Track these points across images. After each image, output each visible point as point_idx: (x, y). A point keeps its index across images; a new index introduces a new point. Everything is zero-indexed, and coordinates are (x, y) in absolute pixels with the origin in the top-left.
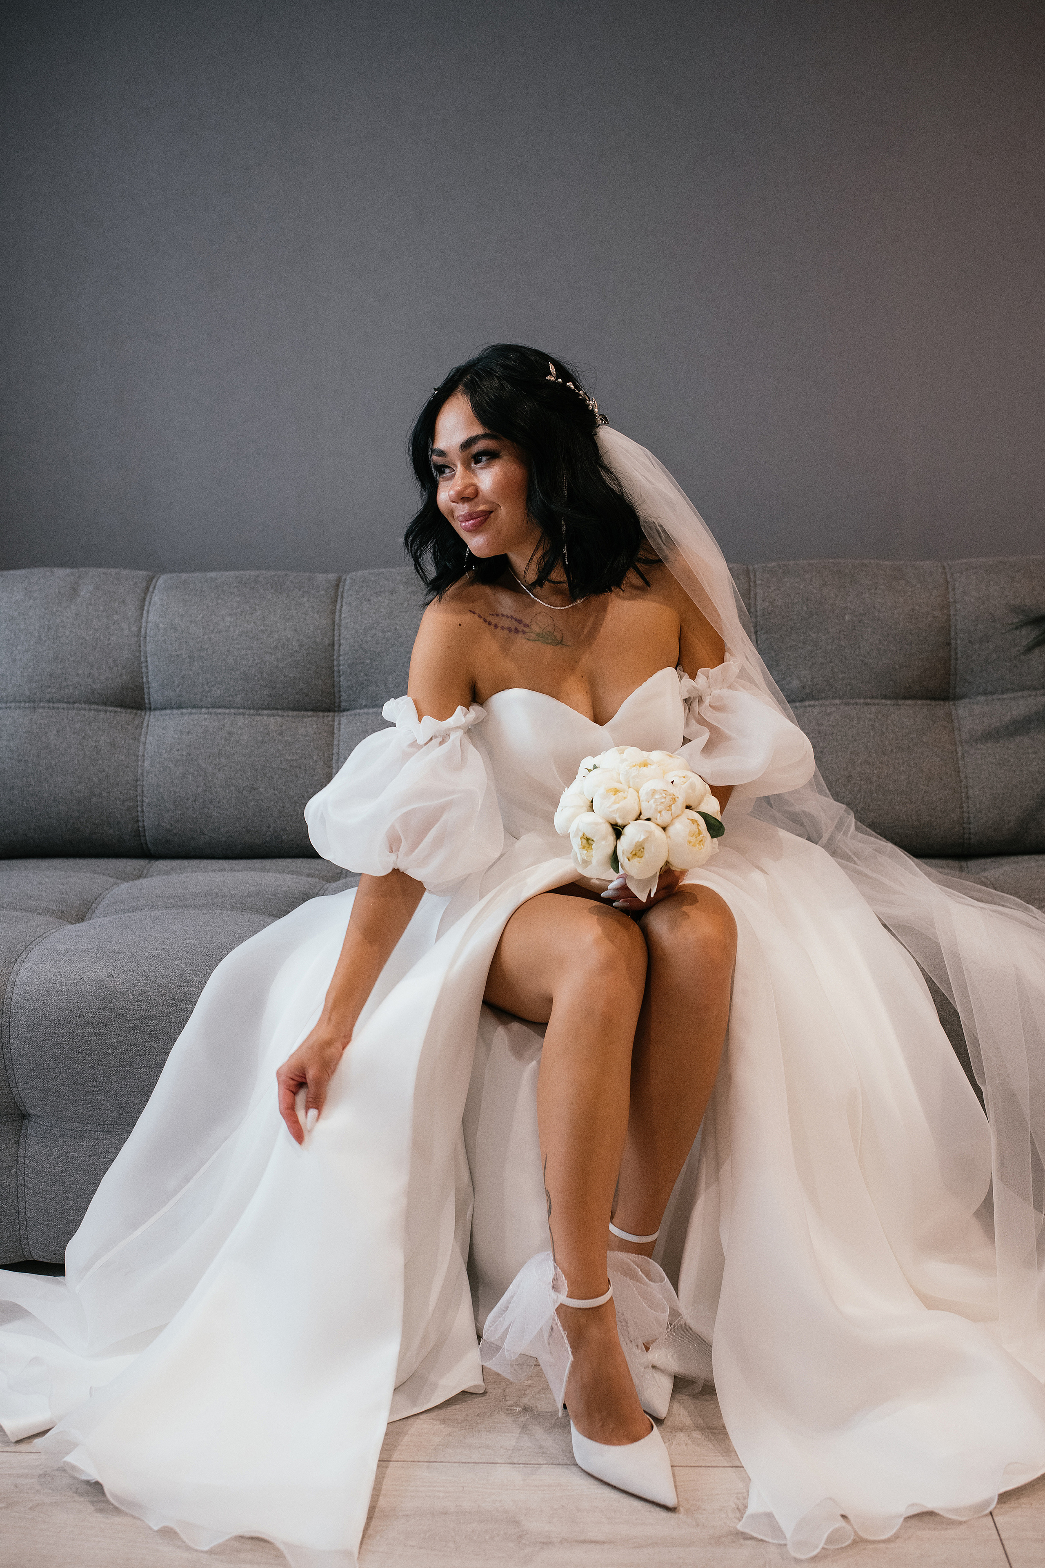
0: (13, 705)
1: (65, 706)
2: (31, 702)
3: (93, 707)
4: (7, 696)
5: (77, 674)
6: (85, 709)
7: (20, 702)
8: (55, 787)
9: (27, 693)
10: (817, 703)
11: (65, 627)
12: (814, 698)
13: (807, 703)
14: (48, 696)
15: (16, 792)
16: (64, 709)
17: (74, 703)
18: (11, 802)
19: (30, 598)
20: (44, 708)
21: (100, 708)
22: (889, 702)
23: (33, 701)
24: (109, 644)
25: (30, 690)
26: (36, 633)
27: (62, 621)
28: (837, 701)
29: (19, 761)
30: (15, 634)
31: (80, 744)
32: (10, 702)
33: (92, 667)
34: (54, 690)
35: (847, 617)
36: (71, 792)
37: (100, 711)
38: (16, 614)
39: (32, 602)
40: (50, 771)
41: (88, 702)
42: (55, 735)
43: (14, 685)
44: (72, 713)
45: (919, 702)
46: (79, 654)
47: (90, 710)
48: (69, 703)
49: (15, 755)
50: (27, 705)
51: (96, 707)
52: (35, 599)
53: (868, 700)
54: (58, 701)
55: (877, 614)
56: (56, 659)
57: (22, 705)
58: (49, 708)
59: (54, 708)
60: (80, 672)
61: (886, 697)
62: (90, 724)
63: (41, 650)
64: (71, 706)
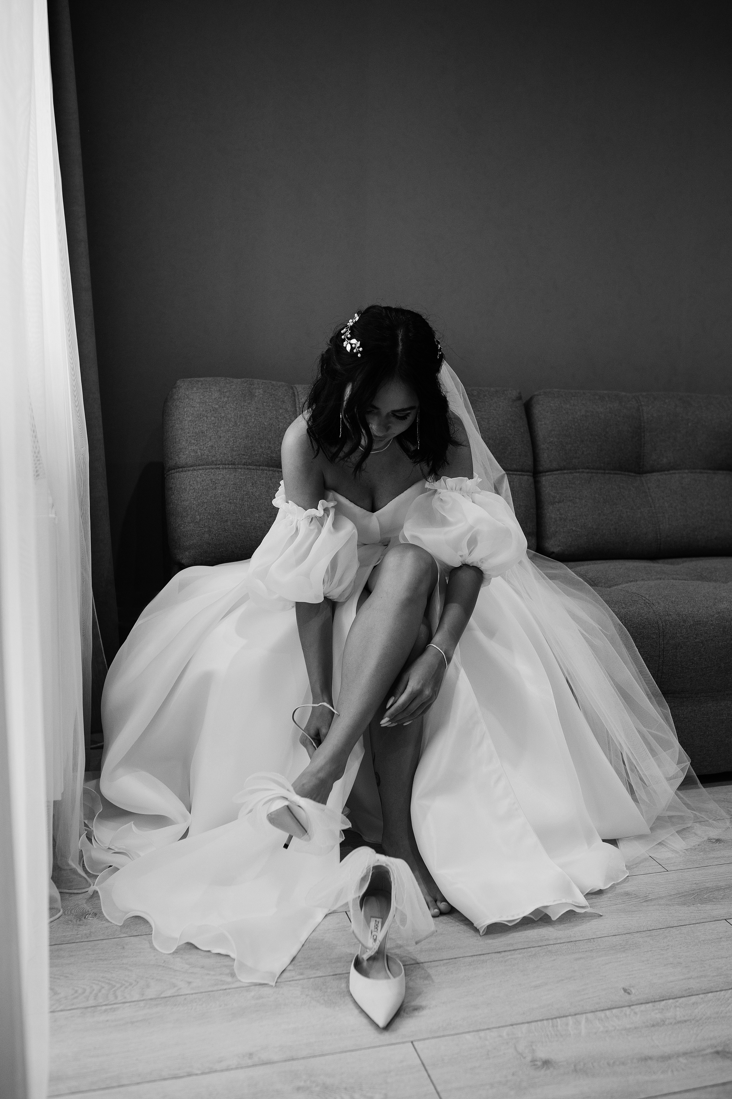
0: (221, 467)
1: (254, 467)
2: (233, 464)
3: (271, 468)
4: (216, 461)
5: (261, 446)
6: (266, 470)
7: (225, 465)
8: (254, 520)
9: (231, 459)
10: (676, 472)
11: (250, 416)
12: (675, 469)
13: (671, 472)
14: (244, 461)
15: (229, 523)
16: (253, 469)
17: (260, 466)
18: (226, 530)
19: (224, 397)
20: (241, 469)
21: (275, 469)
22: (711, 472)
23: (234, 464)
24: (279, 428)
25: (232, 456)
26: (233, 420)
27: (248, 412)
28: (686, 471)
29: (231, 503)
30: (218, 419)
31: (267, 491)
32: (219, 464)
33: (270, 442)
34: (247, 457)
35: (690, 425)
36: (265, 523)
37: (275, 471)
38: (217, 406)
39: (226, 399)
40: (250, 509)
41: (268, 465)
42: (251, 486)
43: (221, 453)
44: (259, 472)
45: (725, 472)
46: (262, 434)
47: (269, 470)
48: (256, 465)
49: (228, 499)
50: (230, 466)
51: (272, 468)
52: (228, 397)
53: (702, 471)
54: (250, 464)
55: (704, 423)
56: (247, 436)
57: (227, 466)
58: (245, 468)
59: (247, 469)
60: (263, 445)
61: (710, 469)
62: (271, 479)
63: (237, 431)
64: (258, 468)
